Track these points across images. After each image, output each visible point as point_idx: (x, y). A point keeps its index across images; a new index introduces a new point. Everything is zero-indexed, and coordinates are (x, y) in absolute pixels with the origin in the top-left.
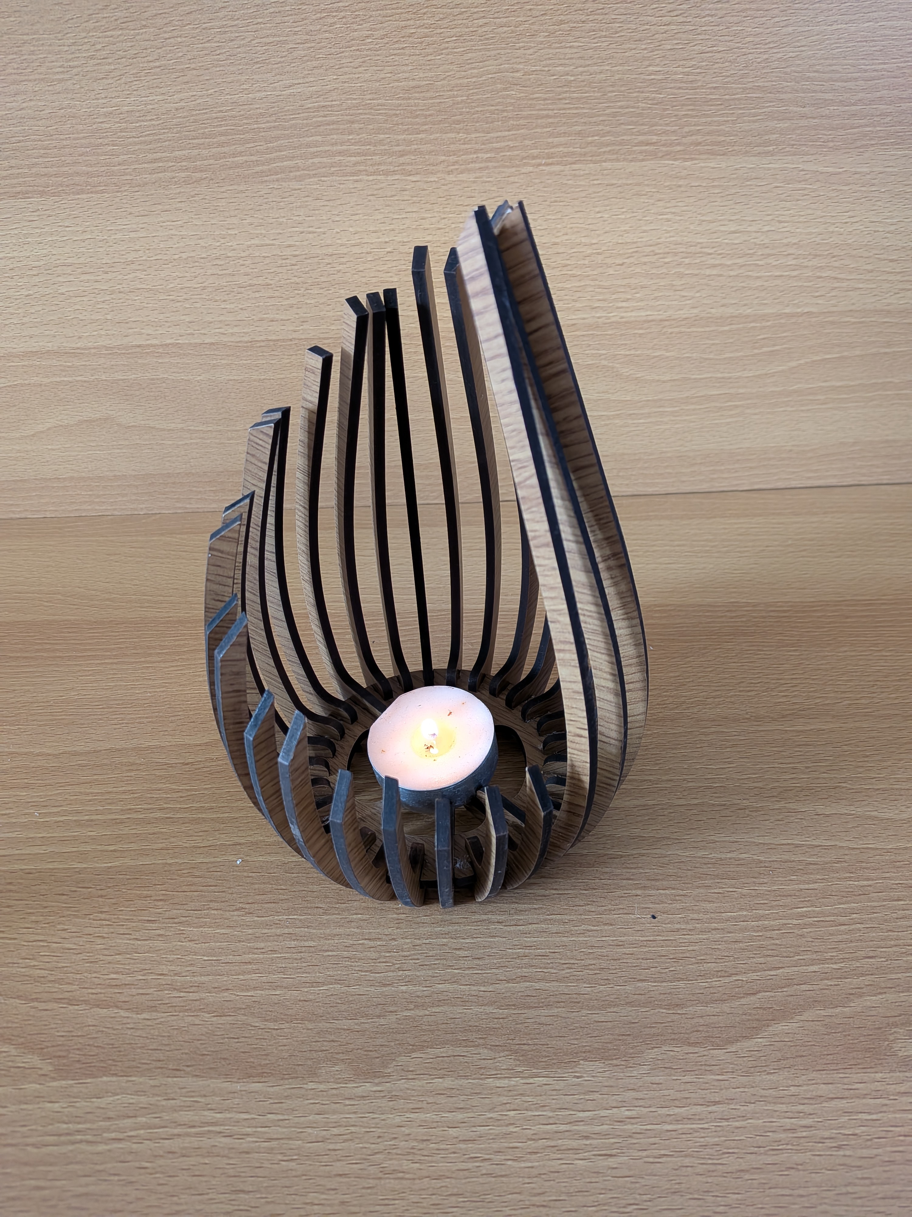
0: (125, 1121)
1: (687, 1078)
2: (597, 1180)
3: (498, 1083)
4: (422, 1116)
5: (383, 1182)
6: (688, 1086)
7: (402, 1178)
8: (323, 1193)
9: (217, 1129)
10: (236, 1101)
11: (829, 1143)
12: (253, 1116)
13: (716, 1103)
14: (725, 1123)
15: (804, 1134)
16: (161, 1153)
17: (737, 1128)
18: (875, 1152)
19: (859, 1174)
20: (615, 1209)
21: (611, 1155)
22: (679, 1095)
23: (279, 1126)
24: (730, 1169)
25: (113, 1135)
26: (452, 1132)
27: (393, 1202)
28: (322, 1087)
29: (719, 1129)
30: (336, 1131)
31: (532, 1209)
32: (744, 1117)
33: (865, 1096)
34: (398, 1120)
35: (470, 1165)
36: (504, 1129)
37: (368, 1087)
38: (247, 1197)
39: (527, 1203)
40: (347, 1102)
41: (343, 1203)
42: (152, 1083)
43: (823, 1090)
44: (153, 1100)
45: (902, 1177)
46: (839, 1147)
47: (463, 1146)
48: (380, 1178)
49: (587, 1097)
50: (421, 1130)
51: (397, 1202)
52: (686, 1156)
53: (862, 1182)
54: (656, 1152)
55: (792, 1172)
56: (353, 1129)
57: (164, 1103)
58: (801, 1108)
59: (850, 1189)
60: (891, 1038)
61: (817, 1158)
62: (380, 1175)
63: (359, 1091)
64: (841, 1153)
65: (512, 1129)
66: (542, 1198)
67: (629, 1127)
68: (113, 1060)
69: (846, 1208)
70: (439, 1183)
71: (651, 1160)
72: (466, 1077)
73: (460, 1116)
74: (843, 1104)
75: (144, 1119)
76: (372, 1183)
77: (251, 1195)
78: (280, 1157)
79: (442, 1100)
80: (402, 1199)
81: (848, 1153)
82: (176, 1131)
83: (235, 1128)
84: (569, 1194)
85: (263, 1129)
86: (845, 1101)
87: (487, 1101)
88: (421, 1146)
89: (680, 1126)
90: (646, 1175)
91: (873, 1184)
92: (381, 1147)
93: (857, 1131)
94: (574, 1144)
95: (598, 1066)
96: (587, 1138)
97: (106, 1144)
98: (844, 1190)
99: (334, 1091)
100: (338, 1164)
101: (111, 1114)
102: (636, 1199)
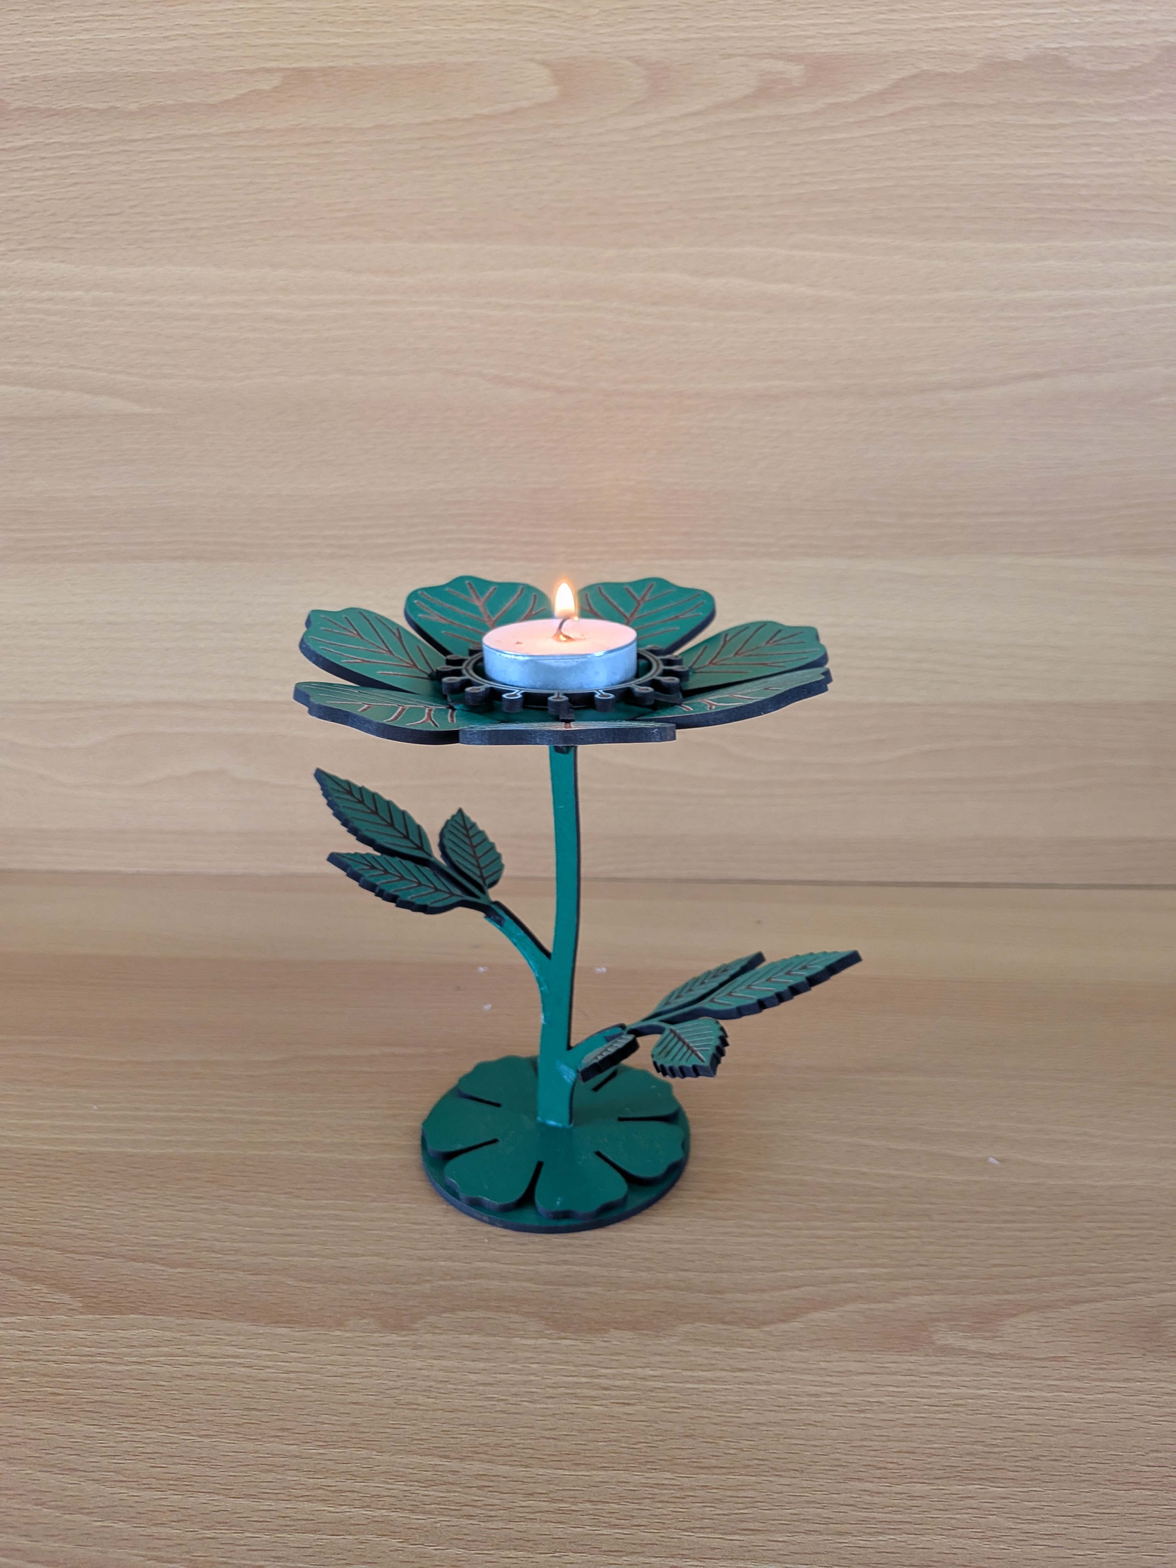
0: (147, 1349)
1: (717, 1349)
2: (611, 1422)
3: (524, 1342)
4: (444, 1363)
5: (396, 1411)
6: (717, 1356)
7: (415, 1409)
8: (335, 1415)
9: (238, 1361)
10: (261, 1340)
11: (851, 1408)
12: (275, 1353)
13: (742, 1370)
14: (749, 1386)
15: (828, 1399)
16: (179, 1376)
17: (760, 1390)
18: (898, 1416)
19: (877, 1432)
20: (624, 1445)
21: (628, 1404)
22: (706, 1362)
23: (300, 1362)
24: (747, 1422)
25: (134, 1359)
26: (472, 1377)
27: (404, 1427)
28: (348, 1335)
29: (742, 1390)
30: (356, 1369)
31: (542, 1440)
32: (768, 1383)
33: (896, 1373)
34: (419, 1364)
35: (485, 1403)
36: (525, 1378)
37: (394, 1338)
38: (259, 1413)
39: (538, 1435)
40: (371, 1348)
41: (354, 1424)
42: (179, 1322)
43: (854, 1366)
44: (178, 1335)
45: (921, 1437)
46: (861, 1411)
47: (481, 1388)
48: (394, 1408)
49: (613, 1358)
50: (442, 1373)
51: (408, 1426)
52: (704, 1409)
53: (878, 1438)
54: (674, 1405)
55: (810, 1427)
56: (373, 1369)
57: (188, 1338)
58: (828, 1379)
59: (865, 1443)
60: (932, 1329)
61: (836, 1418)
62: (394, 1405)
63: (385, 1340)
64: (863, 1415)
65: (533, 1378)
66: (553, 1432)
67: (652, 1383)
68: (144, 1303)
69: (859, 1457)
70: (453, 1415)
71: (669, 1410)
72: (494, 1335)
73: (481, 1365)
74: (871, 1378)
75: (167, 1349)
76: (385, 1411)
77: (263, 1413)
78: (297, 1386)
79: (465, 1351)
80: (414, 1425)
81: (868, 1415)
82: (197, 1360)
83: (256, 1361)
84: (580, 1431)
85: (283, 1364)
86: (875, 1376)
87: (511, 1355)
88: (439, 1386)
89: (702, 1386)
90: (662, 1421)
91: (889, 1441)
92: (399, 1384)
93: (882, 1400)
94: (593, 1393)
95: (629, 1334)
96: (606, 1389)
97: (126, 1365)
98: (859, 1443)
99: (360, 1339)
100: (354, 1394)
101: (135, 1343)
102: (647, 1438)
